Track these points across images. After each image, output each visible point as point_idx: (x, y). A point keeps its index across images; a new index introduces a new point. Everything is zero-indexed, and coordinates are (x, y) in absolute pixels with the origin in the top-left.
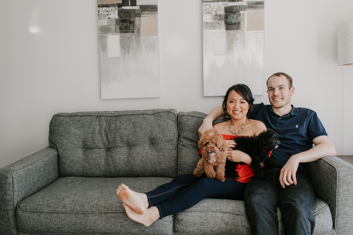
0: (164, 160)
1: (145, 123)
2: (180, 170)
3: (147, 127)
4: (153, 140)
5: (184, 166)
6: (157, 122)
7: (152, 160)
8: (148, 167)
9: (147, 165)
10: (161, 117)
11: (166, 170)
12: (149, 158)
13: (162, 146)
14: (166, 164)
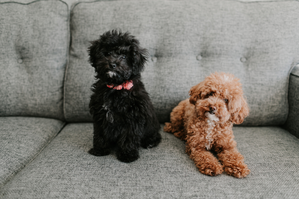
0: (40, 88)
1: (9, 18)
2: (66, 102)
3: (11, 26)
4: (23, 51)
5: (71, 93)
6: (32, 17)
7: (17, 87)
8: (11, 101)
9: (7, 96)
10: (40, 8)
11: (44, 106)
12: (12, 84)
13: (38, 63)
14: (43, 95)
